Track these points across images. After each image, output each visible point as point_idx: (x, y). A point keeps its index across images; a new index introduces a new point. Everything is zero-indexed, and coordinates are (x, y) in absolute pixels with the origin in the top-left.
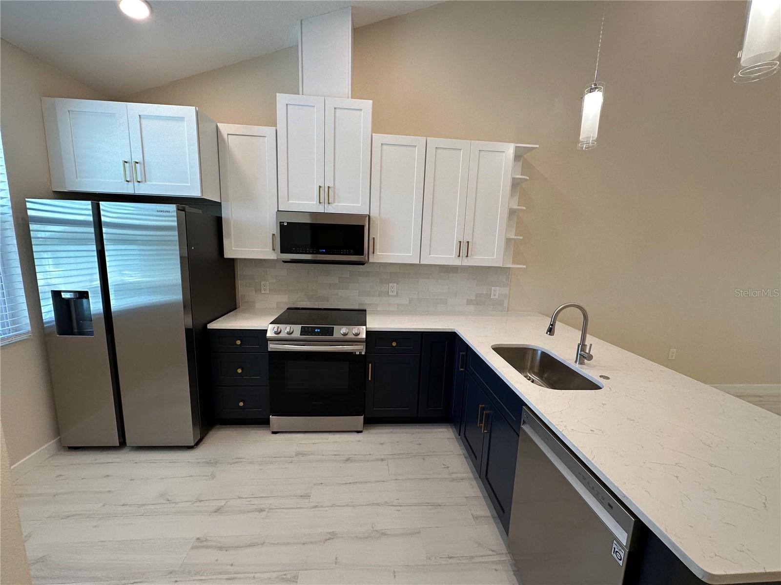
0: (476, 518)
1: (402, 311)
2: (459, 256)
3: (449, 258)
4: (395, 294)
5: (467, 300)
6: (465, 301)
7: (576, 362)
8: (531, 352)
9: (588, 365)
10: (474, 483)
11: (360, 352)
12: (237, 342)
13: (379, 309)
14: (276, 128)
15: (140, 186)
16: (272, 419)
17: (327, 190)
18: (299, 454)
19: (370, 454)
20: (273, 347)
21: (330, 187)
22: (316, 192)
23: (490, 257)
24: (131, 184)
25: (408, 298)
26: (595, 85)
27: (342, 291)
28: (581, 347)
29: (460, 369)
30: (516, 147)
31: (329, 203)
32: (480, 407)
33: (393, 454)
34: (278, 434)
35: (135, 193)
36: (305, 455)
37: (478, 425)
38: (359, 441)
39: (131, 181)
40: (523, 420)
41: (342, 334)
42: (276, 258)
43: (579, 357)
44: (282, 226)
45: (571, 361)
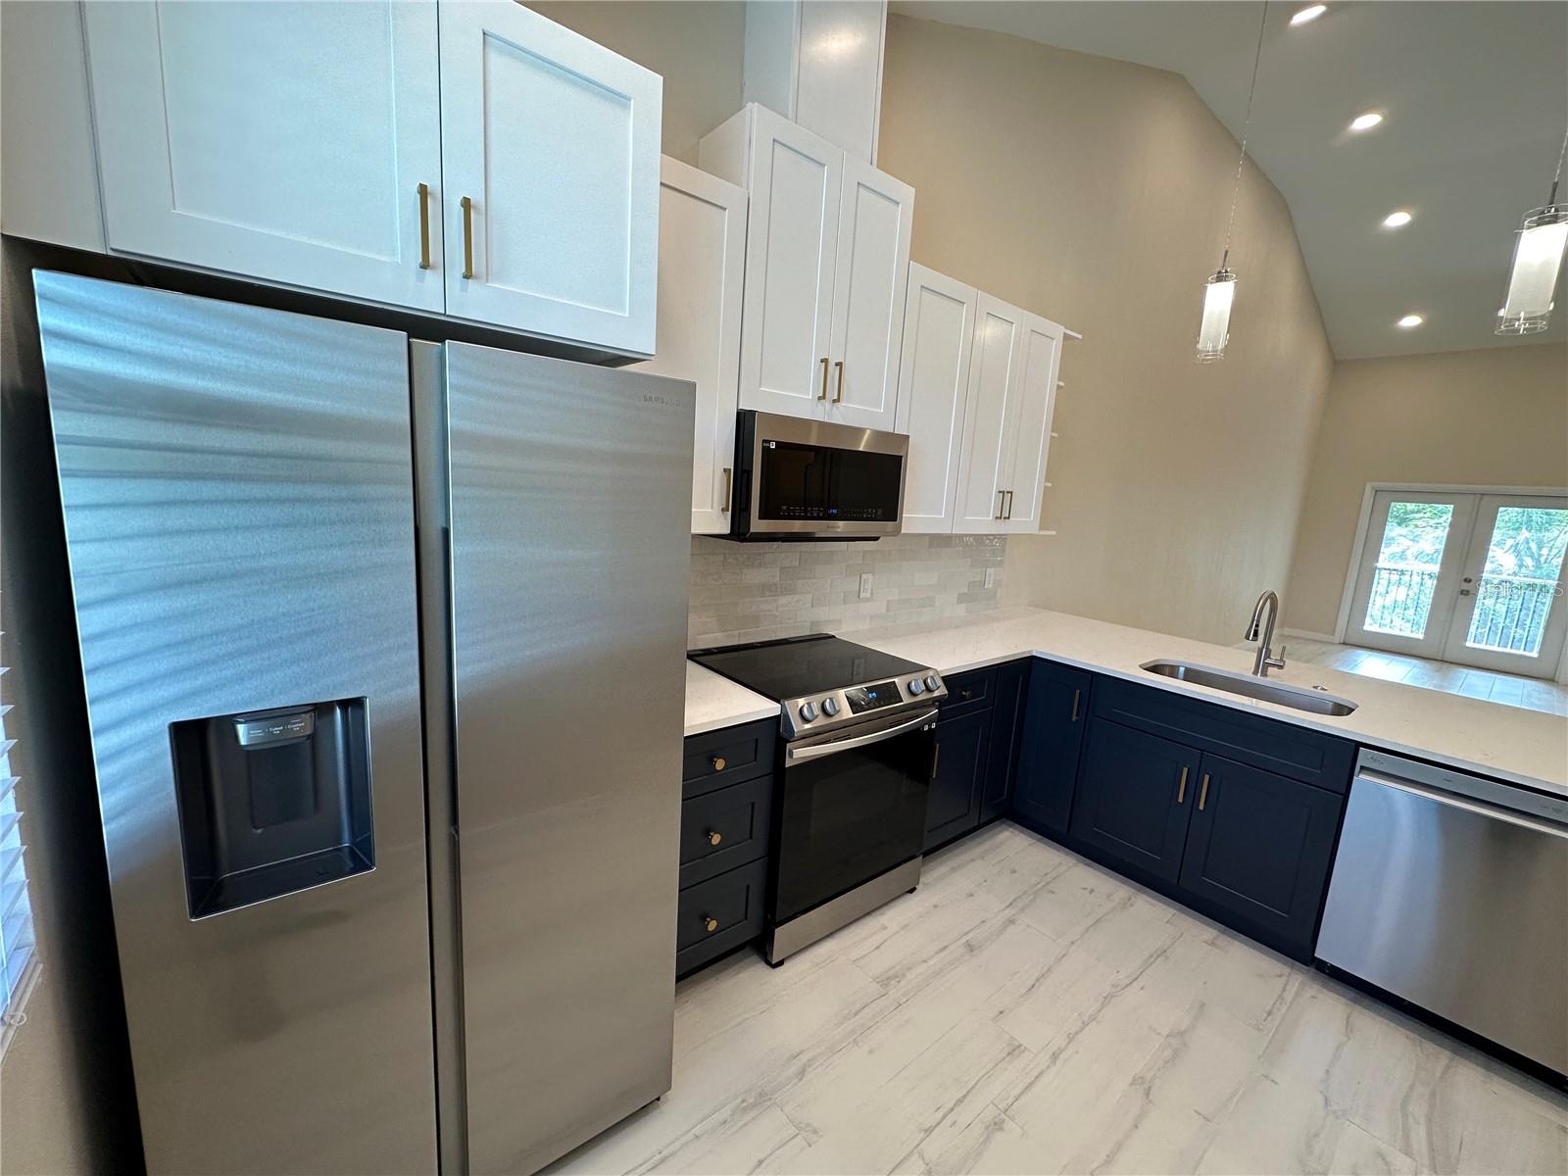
2: (999, 518)
4: (869, 595)
7: (1256, 674)
9: (1278, 676)
11: (930, 725)
12: (717, 765)
13: (843, 630)
14: (749, 194)
15: (466, 291)
16: (781, 934)
17: (833, 371)
18: (886, 981)
19: (984, 922)
20: (800, 753)
21: (839, 364)
22: (814, 369)
23: (1026, 519)
24: (432, 278)
25: (885, 603)
26: (1226, 272)
27: (783, 600)
28: (1264, 652)
29: (1074, 718)
30: (1065, 334)
31: (834, 401)
32: (1185, 770)
33: (1008, 903)
34: (786, 965)
35: (447, 313)
36: (898, 977)
37: (1180, 800)
38: (935, 906)
39: (434, 268)
40: (1362, 768)
41: (913, 694)
42: (727, 530)
43: (1262, 667)
44: (766, 450)
45: (1251, 674)
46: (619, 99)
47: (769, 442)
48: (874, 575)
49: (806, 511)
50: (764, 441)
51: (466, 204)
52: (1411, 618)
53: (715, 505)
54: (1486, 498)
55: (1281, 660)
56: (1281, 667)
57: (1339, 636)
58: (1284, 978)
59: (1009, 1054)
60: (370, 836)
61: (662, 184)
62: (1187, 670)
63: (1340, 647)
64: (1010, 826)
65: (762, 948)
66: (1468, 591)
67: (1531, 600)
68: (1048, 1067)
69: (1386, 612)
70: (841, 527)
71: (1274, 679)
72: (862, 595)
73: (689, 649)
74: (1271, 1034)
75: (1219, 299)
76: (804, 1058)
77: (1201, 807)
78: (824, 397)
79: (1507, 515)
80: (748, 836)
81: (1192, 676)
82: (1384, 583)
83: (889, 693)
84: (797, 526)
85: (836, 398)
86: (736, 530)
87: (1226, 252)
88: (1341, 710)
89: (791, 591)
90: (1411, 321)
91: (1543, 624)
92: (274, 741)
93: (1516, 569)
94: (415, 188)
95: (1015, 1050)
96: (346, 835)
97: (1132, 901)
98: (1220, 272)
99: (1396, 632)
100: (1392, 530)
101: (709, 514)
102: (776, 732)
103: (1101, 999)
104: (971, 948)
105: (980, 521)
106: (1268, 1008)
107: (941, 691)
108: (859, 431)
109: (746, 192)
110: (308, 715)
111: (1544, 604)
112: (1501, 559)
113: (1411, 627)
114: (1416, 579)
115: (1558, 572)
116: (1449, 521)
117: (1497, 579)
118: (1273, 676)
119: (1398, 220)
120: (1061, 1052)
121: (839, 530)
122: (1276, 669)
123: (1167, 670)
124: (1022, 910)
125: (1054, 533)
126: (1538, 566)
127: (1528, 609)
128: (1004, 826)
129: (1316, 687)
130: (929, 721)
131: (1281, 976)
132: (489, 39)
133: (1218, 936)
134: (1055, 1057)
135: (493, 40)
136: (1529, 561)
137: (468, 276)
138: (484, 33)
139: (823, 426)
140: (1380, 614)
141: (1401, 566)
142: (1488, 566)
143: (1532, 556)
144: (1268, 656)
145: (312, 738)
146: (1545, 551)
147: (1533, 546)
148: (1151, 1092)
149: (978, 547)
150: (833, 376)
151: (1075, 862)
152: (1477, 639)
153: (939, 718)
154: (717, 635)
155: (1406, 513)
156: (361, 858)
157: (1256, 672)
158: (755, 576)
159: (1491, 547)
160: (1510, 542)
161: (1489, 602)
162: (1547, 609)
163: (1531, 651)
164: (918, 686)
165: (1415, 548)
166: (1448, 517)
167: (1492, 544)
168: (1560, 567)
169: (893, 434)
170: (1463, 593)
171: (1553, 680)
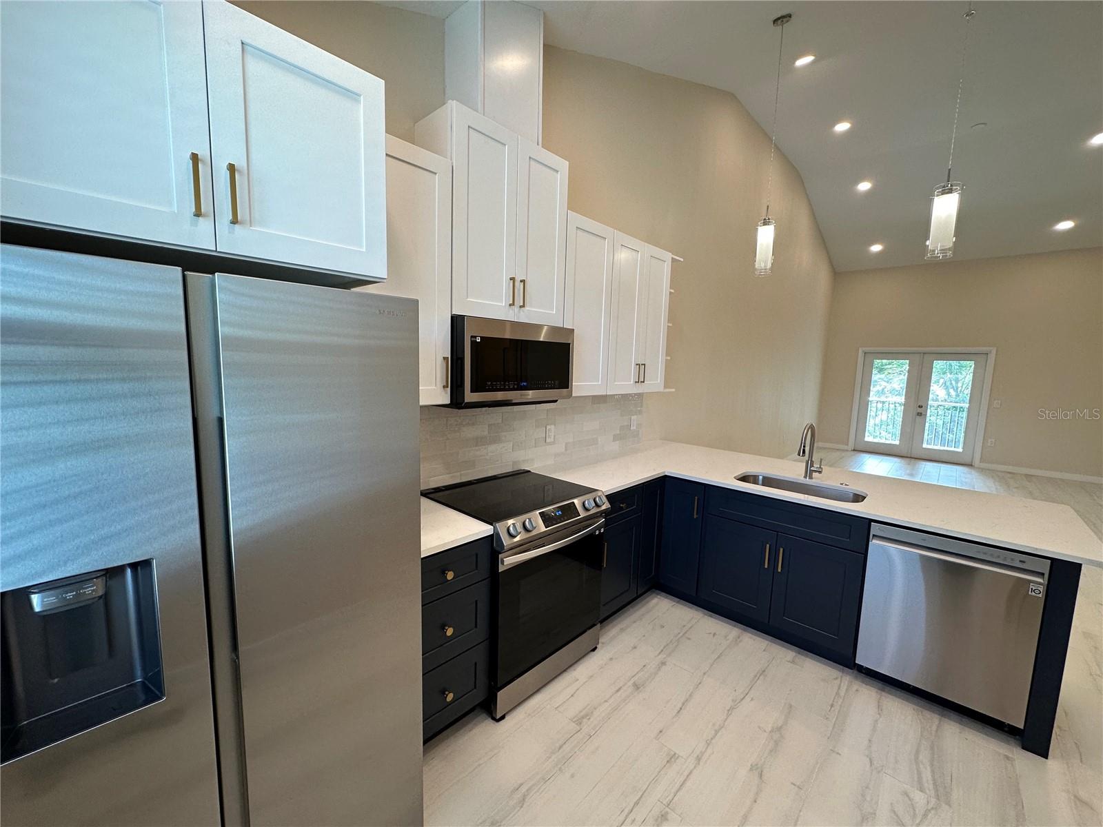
2: (637, 382)
3: (629, 385)
4: (552, 439)
11: (600, 530)
12: (448, 576)
13: (535, 466)
14: (452, 163)
15: (233, 233)
16: (501, 695)
17: (519, 286)
18: (579, 721)
19: (644, 666)
20: (509, 561)
21: (523, 281)
22: (505, 286)
23: (655, 382)
24: (205, 225)
25: (564, 444)
26: (769, 219)
27: (492, 448)
28: (810, 463)
29: (695, 516)
30: (672, 258)
31: (521, 307)
32: (768, 546)
33: (660, 651)
34: (507, 718)
35: (218, 250)
36: (587, 716)
37: (766, 566)
38: (611, 659)
39: (205, 216)
40: (874, 535)
41: (587, 509)
42: (448, 401)
43: (809, 473)
44: (473, 343)
45: (802, 478)
46: (352, 95)
47: (475, 337)
48: (555, 425)
49: (505, 385)
50: (472, 337)
51: (232, 168)
52: (891, 431)
53: (438, 383)
54: (926, 356)
55: (820, 467)
56: (820, 472)
57: (851, 446)
58: (839, 679)
59: (668, 762)
60: (159, 671)
61: (387, 155)
62: (764, 478)
63: (853, 453)
64: (658, 594)
65: (489, 708)
66: (921, 414)
67: (955, 416)
68: (695, 767)
69: (877, 428)
70: (531, 394)
71: (817, 480)
72: (548, 440)
73: (422, 489)
74: (834, 720)
75: (766, 236)
76: (524, 789)
77: (779, 570)
78: (513, 304)
79: (938, 365)
80: (474, 625)
81: (768, 482)
82: (874, 409)
83: (570, 510)
84: (500, 396)
85: (522, 304)
86: (454, 401)
87: (768, 206)
88: (858, 498)
89: (496, 440)
90: (876, 248)
91: (963, 430)
92: (68, 605)
93: (947, 397)
94: (188, 155)
95: (672, 758)
96: (139, 672)
97: (741, 638)
98: (765, 219)
99: (883, 441)
100: (876, 376)
101: (433, 391)
102: (490, 547)
103: (726, 712)
104: (637, 687)
105: (625, 385)
106: (831, 702)
107: (606, 506)
108: (539, 327)
109: (451, 162)
110: (100, 579)
111: (962, 418)
112: (937, 391)
113: (891, 438)
114: (892, 406)
115: (968, 398)
116: (907, 369)
117: (936, 404)
118: (816, 478)
119: (864, 186)
120: (702, 755)
121: (530, 397)
122: (817, 473)
123: (752, 479)
124: (669, 655)
125: (673, 390)
126: (958, 396)
127: (954, 421)
128: (654, 595)
129: (842, 484)
130: (599, 528)
131: (837, 678)
132: (246, 47)
133: (796, 656)
134: (699, 759)
135: (249, 48)
136: (953, 393)
137: (235, 221)
138: (242, 43)
139: (515, 325)
140: (873, 429)
141: (883, 399)
142: (931, 396)
143: (953, 387)
144: (812, 466)
145: (106, 597)
146: (960, 385)
147: (953, 382)
148: (763, 773)
149: (625, 402)
150: (519, 289)
151: (702, 615)
152: (930, 443)
153: (606, 525)
154: (444, 476)
155: (882, 365)
156: (153, 689)
157: (805, 477)
158: (469, 432)
159: (932, 384)
160: (942, 381)
161: (933, 419)
162: (964, 421)
163: (958, 447)
164: (590, 504)
165: (889, 387)
166: (907, 367)
167: (932, 382)
168: (969, 395)
169: (563, 328)
170: (920, 414)
171: (971, 465)
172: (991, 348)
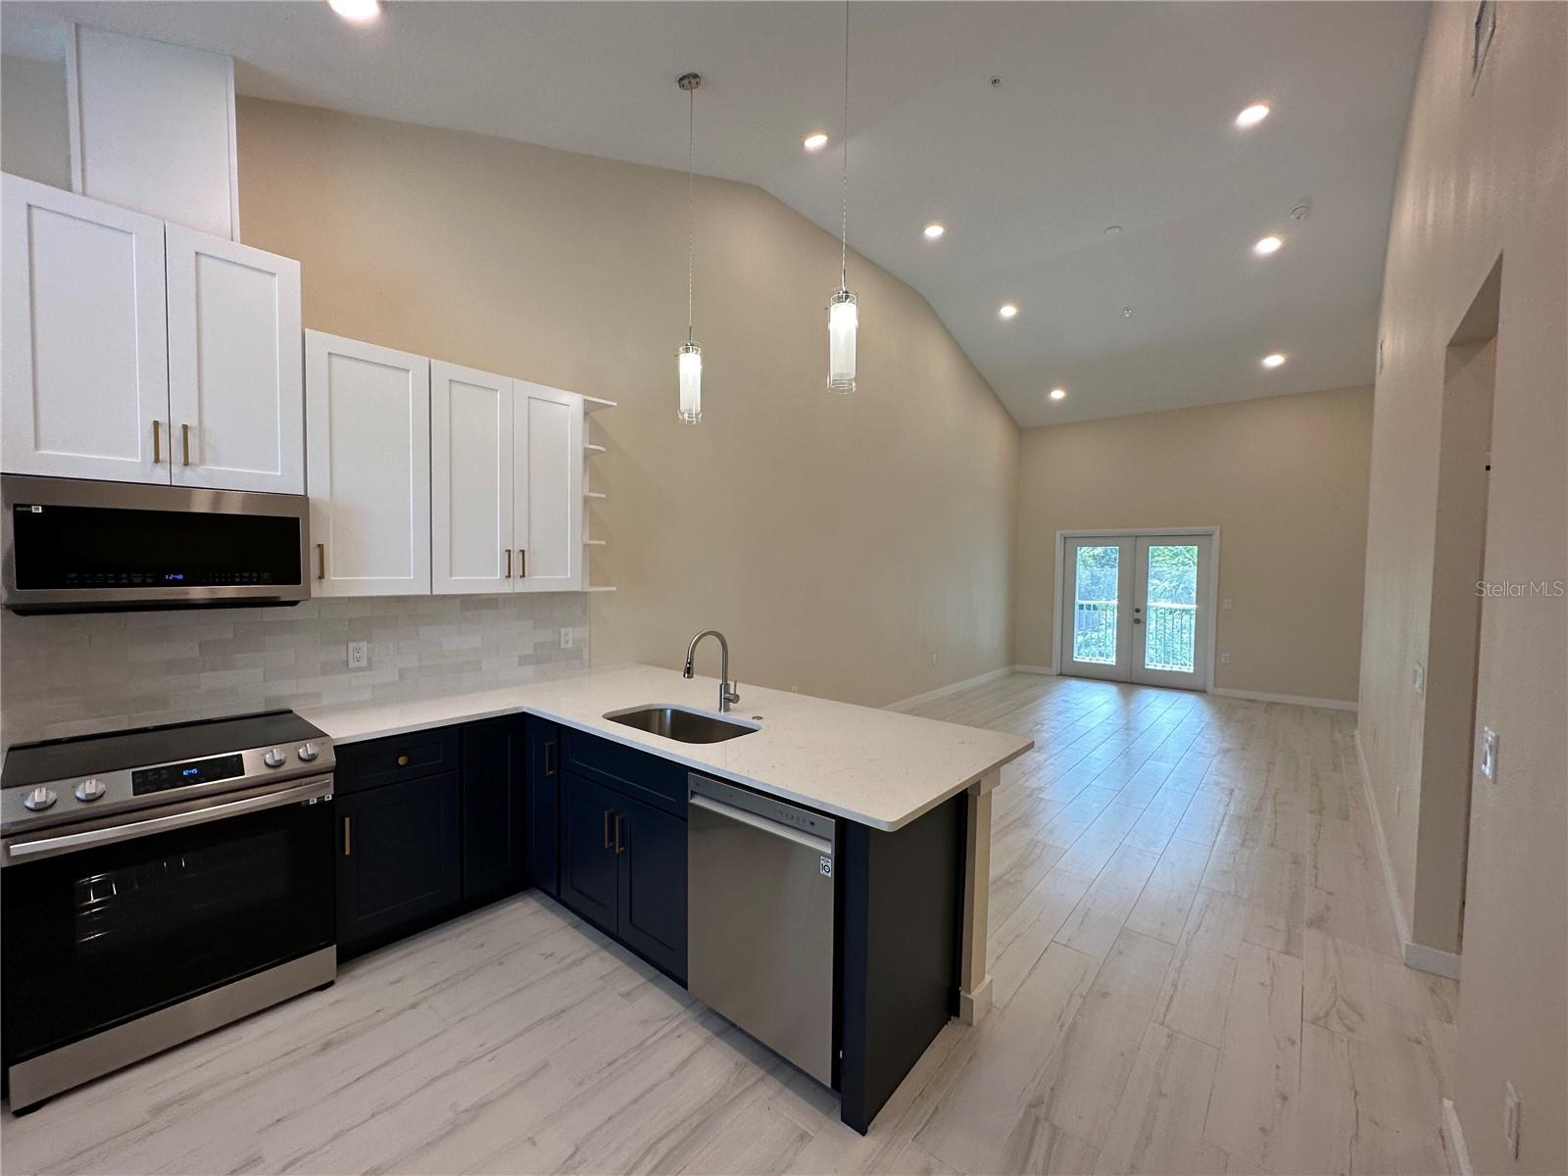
0: (627, 995)
1: (382, 700)
2: (509, 576)
3: (490, 580)
4: (364, 663)
5: (520, 657)
6: (517, 659)
7: (720, 710)
8: (657, 714)
9: (735, 710)
10: (605, 954)
20: (22, 850)
21: (189, 428)
22: (142, 434)
23: (560, 577)
31: (186, 464)
33: (433, 985)
37: (606, 845)
40: (692, 792)
41: (269, 766)
43: (723, 703)
44: (22, 516)
45: (714, 711)
47: (29, 506)
48: (371, 643)
50: (18, 505)
54: (1139, 540)
57: (1055, 668)
58: (669, 1020)
63: (1058, 678)
64: (532, 895)
66: (1139, 620)
77: (618, 851)
79: (1156, 553)
85: (190, 461)
90: (1058, 395)
105: (482, 581)
107: (323, 760)
111: (1190, 626)
115: (1195, 596)
117: (1155, 607)
129: (755, 717)
131: (668, 1017)
133: (643, 985)
142: (1150, 596)
152: (1154, 662)
162: (1193, 630)
163: (1188, 668)
168: (1195, 592)
170: (1137, 621)
171: (1205, 692)
172: (1214, 527)
